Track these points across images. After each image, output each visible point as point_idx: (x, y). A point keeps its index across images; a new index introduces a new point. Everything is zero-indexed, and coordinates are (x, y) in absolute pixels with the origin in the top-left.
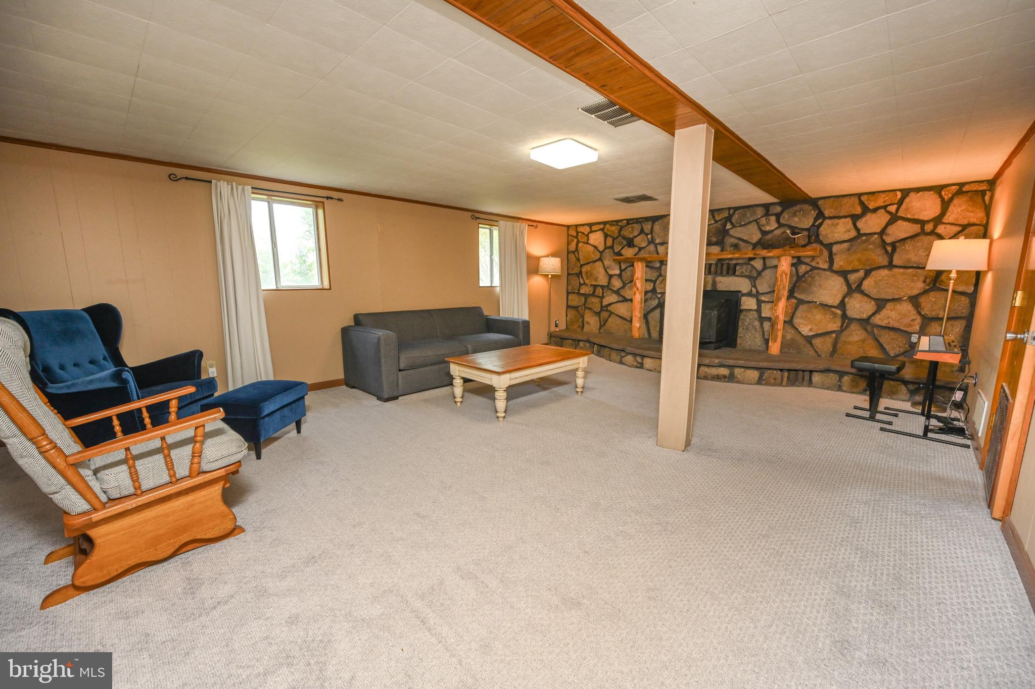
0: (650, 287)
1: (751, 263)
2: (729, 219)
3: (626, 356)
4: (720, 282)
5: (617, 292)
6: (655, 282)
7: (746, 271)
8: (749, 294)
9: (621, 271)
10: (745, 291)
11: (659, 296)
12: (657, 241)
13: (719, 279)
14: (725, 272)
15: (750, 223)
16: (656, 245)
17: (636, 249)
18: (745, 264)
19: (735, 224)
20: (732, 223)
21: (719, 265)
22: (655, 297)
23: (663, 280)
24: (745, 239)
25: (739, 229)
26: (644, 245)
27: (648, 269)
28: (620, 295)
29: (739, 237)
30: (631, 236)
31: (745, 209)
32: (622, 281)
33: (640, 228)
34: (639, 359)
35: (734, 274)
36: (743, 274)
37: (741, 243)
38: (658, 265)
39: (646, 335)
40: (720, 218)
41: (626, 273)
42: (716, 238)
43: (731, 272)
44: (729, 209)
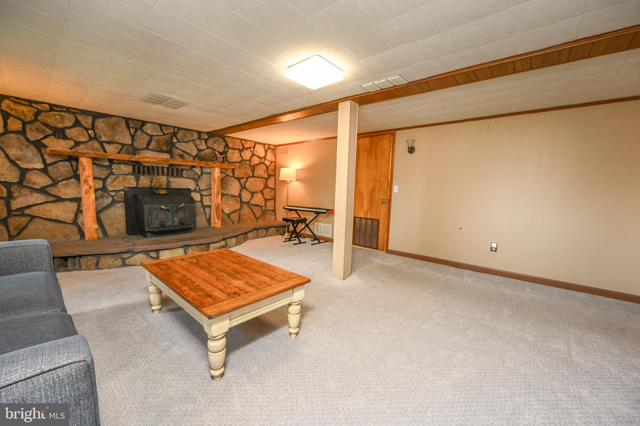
0: (100, 185)
1: (193, 169)
2: (174, 134)
3: (132, 256)
4: (173, 182)
5: (43, 190)
6: (104, 180)
7: (191, 174)
8: (195, 191)
9: (46, 165)
10: (192, 188)
11: (113, 194)
12: (103, 139)
13: (172, 179)
14: (175, 174)
15: (189, 141)
16: (101, 143)
17: (72, 143)
18: (189, 170)
19: (180, 140)
20: (177, 139)
21: (170, 169)
22: (107, 195)
23: (115, 179)
24: (188, 152)
25: (183, 144)
26: (82, 139)
27: (95, 167)
28: (48, 194)
29: (183, 150)
30: (60, 126)
31: (186, 131)
32: (50, 177)
33: (74, 119)
34: (153, 255)
35: (182, 176)
36: (190, 177)
37: (185, 155)
38: (107, 163)
39: (101, 235)
40: (168, 133)
41: (57, 168)
42: (166, 147)
43: (180, 174)
44: (174, 127)
